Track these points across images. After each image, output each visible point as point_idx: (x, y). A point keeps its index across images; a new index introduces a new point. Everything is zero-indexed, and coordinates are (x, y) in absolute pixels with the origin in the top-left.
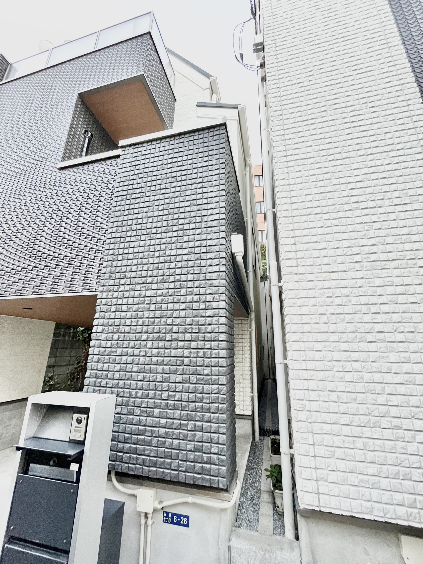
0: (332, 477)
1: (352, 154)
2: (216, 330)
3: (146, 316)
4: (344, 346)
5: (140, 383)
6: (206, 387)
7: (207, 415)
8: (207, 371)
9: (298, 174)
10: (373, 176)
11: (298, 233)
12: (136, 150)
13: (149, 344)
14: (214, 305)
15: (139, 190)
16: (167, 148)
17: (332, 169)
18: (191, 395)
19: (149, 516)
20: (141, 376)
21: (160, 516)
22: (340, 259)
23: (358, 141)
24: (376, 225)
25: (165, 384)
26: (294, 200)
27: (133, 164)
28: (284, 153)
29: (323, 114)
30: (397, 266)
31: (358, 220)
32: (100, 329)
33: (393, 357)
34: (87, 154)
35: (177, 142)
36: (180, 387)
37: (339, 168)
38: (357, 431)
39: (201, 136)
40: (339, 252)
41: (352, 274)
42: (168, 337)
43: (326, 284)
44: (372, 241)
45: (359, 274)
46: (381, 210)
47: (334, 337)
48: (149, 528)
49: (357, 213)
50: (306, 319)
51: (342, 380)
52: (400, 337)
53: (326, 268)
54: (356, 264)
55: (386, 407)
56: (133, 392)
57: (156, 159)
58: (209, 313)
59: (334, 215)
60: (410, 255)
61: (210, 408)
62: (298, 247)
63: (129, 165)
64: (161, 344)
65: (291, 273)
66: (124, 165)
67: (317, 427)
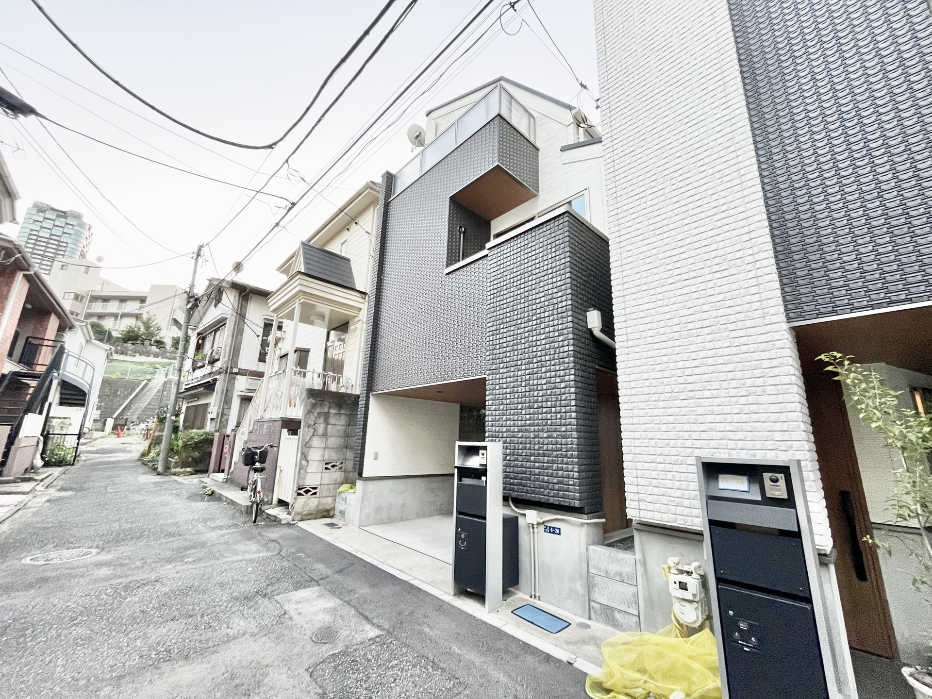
0: (650, 498)
1: (678, 224)
2: (568, 398)
3: (520, 391)
4: (662, 404)
5: (520, 440)
6: (563, 440)
7: (565, 460)
8: (563, 429)
9: (629, 254)
10: (696, 245)
11: (628, 310)
12: (499, 250)
13: (524, 412)
14: (567, 378)
15: (505, 287)
16: (523, 244)
17: (659, 243)
18: (554, 446)
19: (535, 526)
20: (520, 435)
21: (542, 528)
22: (662, 331)
23: (684, 209)
24: (695, 295)
25: (536, 440)
26: (625, 280)
27: (499, 263)
28: (618, 234)
29: (654, 184)
30: (710, 332)
31: (679, 292)
32: (491, 402)
33: (700, 410)
34: (463, 259)
35: (530, 236)
36: (546, 441)
37: (666, 241)
38: (668, 467)
39: (549, 227)
40: (662, 324)
41: (671, 343)
42: (536, 405)
43: (650, 354)
44: (691, 311)
45: (677, 343)
46: (700, 279)
47: (655, 397)
48: (536, 534)
49: (679, 285)
50: (633, 384)
51: (659, 430)
52: (707, 394)
53: (650, 340)
54: (675, 334)
55: (692, 449)
56: (517, 446)
57: (515, 256)
58: (563, 385)
59: (659, 290)
60: (723, 320)
61: (566, 455)
62: (629, 323)
63: (495, 265)
64: (531, 411)
65: (622, 347)
66: (492, 266)
67: (639, 465)
